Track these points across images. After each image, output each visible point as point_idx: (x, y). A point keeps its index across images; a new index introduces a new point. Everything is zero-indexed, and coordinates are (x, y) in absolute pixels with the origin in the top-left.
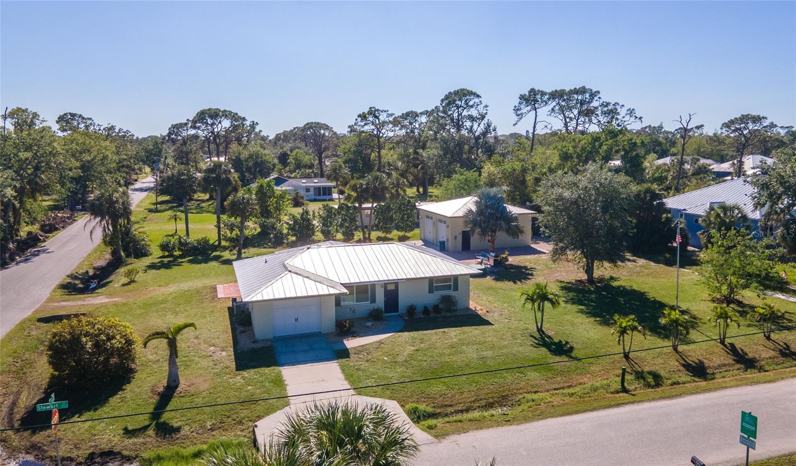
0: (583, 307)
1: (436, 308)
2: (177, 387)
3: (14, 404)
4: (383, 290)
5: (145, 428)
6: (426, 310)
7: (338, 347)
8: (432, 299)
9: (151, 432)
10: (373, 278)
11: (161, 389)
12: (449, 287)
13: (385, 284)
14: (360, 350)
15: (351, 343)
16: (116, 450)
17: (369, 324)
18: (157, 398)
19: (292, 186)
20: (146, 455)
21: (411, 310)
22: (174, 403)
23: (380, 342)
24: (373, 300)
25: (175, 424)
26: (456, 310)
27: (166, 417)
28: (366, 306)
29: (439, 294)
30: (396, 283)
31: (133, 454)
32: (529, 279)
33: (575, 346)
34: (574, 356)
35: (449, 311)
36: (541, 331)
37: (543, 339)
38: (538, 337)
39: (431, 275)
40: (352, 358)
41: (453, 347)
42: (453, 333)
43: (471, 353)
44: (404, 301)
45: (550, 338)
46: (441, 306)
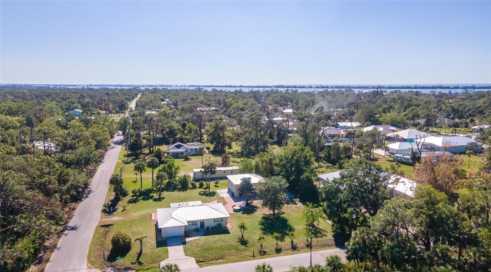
0: (262, 227)
1: (215, 227)
2: (142, 252)
3: (104, 255)
4: (200, 222)
5: (136, 263)
6: (212, 228)
7: (184, 241)
8: (215, 224)
10: (196, 219)
11: (138, 253)
12: (220, 221)
13: (200, 221)
14: (190, 241)
15: (188, 240)
16: (130, 267)
17: (194, 233)
18: (138, 255)
19: (185, 149)
20: (137, 269)
21: (208, 228)
22: (142, 256)
23: (196, 240)
24: (197, 225)
25: (142, 262)
26: (222, 228)
27: (140, 260)
28: (194, 227)
29: (216, 223)
30: (204, 220)
31: (134, 268)
32: (254, 213)
33: (249, 242)
34: (247, 245)
35: (220, 228)
36: (243, 236)
37: (242, 239)
38: (240, 238)
39: (213, 218)
40: (187, 244)
41: (215, 242)
42: (217, 236)
43: (219, 244)
44: (206, 225)
45: (244, 239)
46: (217, 227)
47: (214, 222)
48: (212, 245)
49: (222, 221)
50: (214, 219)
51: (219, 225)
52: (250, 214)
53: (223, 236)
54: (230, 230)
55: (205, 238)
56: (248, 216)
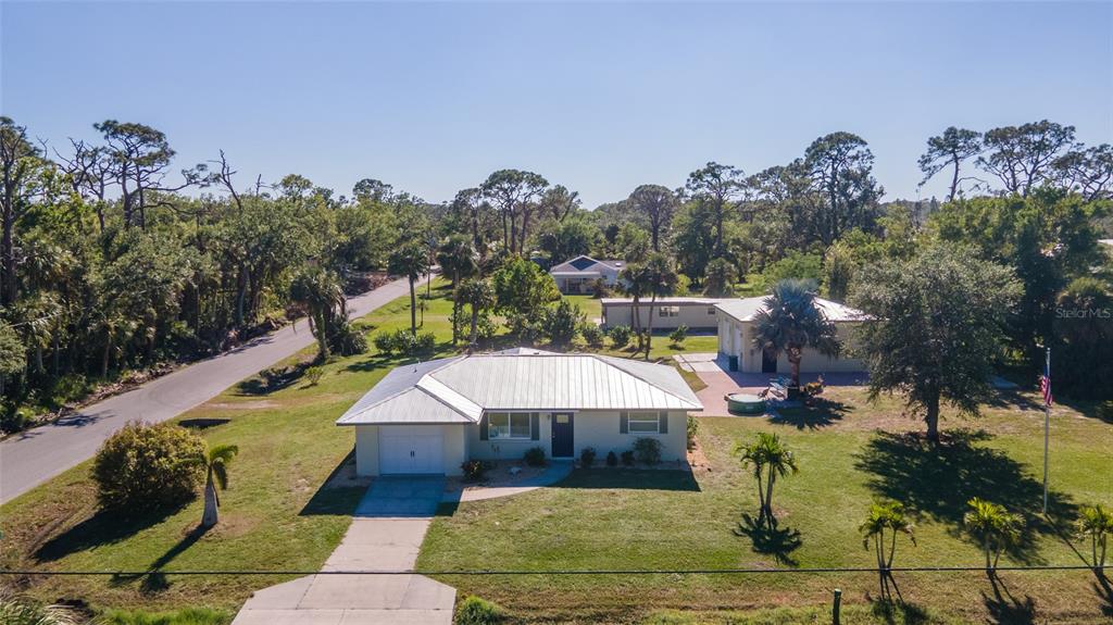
0: (879, 478)
1: (627, 456)
2: (211, 527)
4: (550, 422)
5: (137, 578)
6: (611, 458)
7: (447, 498)
8: (626, 441)
9: (137, 584)
11: (194, 528)
12: (653, 427)
13: (554, 415)
14: (472, 506)
15: (470, 495)
17: (515, 470)
19: (601, 271)
21: (588, 455)
23: (510, 499)
24: (536, 436)
25: (171, 578)
26: (659, 462)
27: (171, 565)
28: (525, 442)
29: (635, 435)
30: (570, 414)
32: (829, 423)
33: (807, 540)
34: (790, 556)
35: (648, 462)
36: (766, 508)
37: (760, 523)
38: (754, 516)
39: (621, 406)
40: (458, 514)
41: (606, 518)
42: (625, 497)
43: (626, 531)
44: (581, 440)
45: (774, 522)
46: (636, 454)
47: (624, 430)
48: (584, 534)
49: (664, 430)
50: (624, 413)
51: (648, 448)
52: (811, 426)
53: (656, 499)
54: (702, 474)
55: (561, 497)
56: (800, 433)
